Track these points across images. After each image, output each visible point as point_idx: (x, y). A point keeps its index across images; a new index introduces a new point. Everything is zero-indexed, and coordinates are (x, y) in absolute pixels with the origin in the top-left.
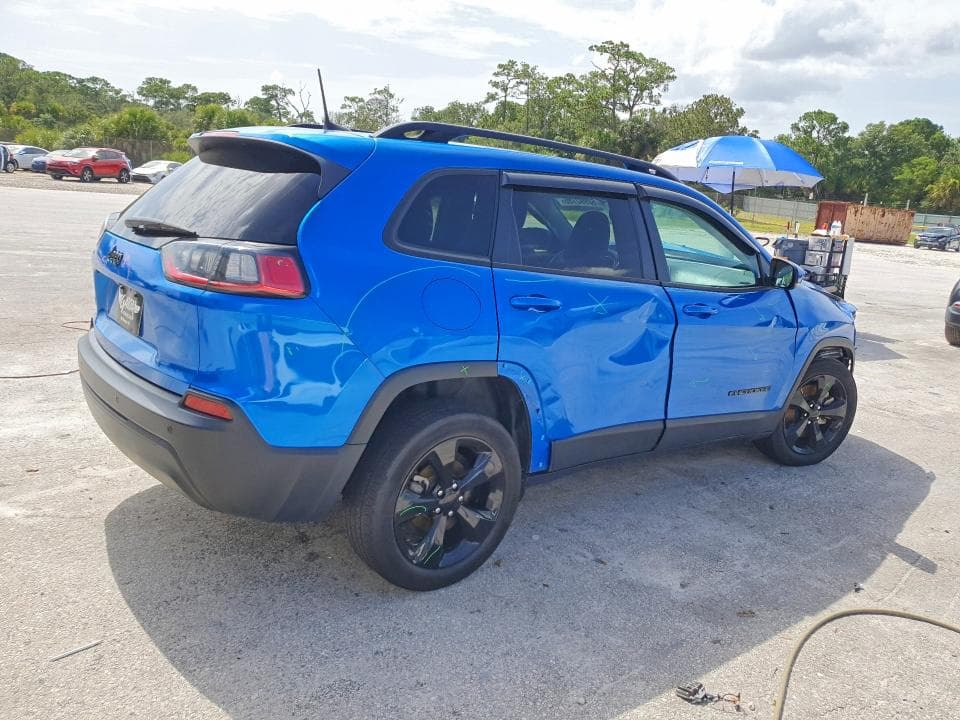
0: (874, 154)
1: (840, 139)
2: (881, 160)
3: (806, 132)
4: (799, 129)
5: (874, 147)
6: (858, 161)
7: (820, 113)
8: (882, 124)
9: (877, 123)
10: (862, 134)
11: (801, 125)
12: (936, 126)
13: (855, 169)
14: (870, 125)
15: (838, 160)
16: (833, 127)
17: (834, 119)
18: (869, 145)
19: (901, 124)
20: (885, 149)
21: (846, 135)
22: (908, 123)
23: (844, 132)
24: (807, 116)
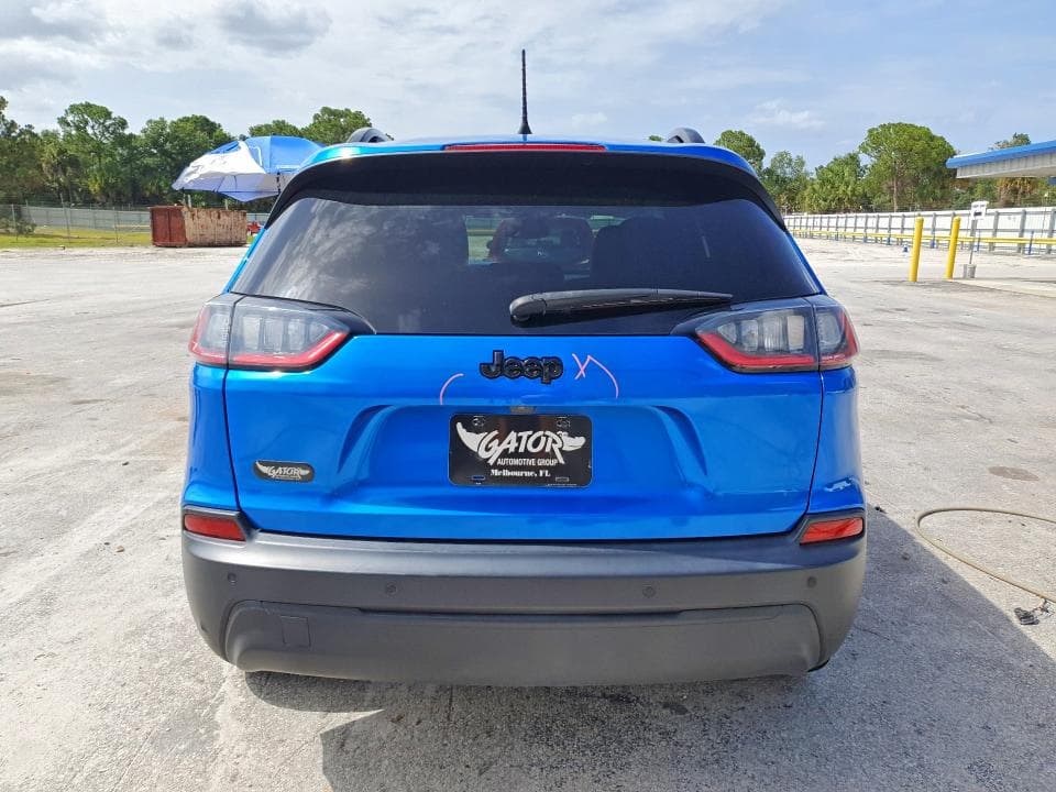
0: (164, 153)
1: (122, 136)
2: (173, 159)
3: (78, 128)
4: (68, 125)
5: (162, 145)
6: (148, 161)
7: (88, 106)
8: (162, 119)
9: (157, 119)
10: (144, 131)
11: (70, 118)
12: (213, 124)
13: (147, 170)
14: (150, 121)
15: (126, 161)
16: (108, 123)
17: (108, 115)
18: (155, 144)
19: (181, 121)
20: (173, 147)
21: (127, 132)
22: (186, 120)
23: (123, 128)
24: (73, 109)
